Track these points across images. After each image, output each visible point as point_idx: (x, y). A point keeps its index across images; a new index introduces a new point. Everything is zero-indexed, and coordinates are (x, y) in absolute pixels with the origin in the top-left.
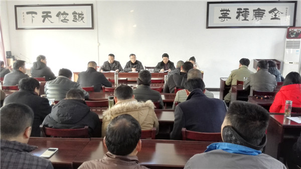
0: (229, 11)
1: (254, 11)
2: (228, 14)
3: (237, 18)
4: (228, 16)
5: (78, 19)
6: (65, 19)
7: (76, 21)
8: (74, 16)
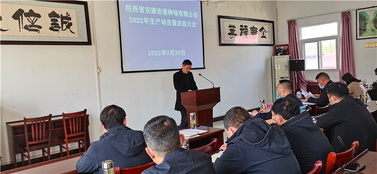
0: (235, 27)
1: (251, 28)
2: (235, 31)
3: (241, 35)
4: (235, 33)
5: (60, 26)
6: (33, 25)
7: (57, 30)
8: (52, 20)
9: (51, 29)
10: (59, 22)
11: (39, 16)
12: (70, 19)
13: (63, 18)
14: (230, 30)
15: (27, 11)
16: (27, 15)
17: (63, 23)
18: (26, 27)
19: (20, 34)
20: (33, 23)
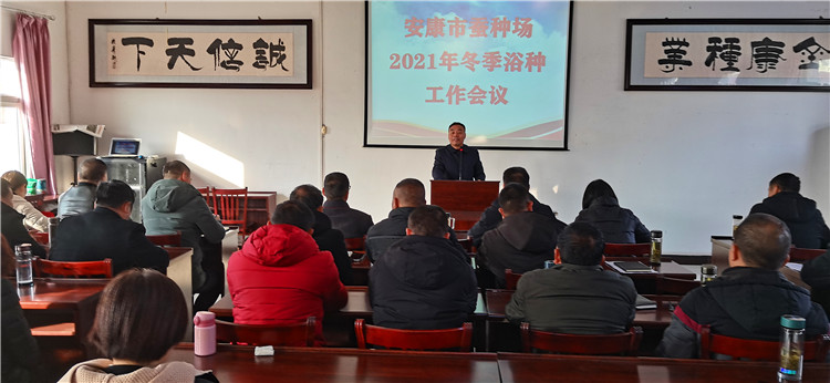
0: (687, 45)
1: (754, 44)
2: (684, 53)
3: (707, 63)
4: (684, 58)
5: (269, 60)
6: (232, 61)
7: (263, 67)
8: (257, 52)
9: (255, 65)
10: (267, 55)
11: (240, 47)
12: (283, 49)
13: (273, 47)
14: (666, 52)
15: (225, 41)
16: (225, 47)
17: (272, 55)
18: (223, 65)
19: (215, 73)
20: (232, 58)
